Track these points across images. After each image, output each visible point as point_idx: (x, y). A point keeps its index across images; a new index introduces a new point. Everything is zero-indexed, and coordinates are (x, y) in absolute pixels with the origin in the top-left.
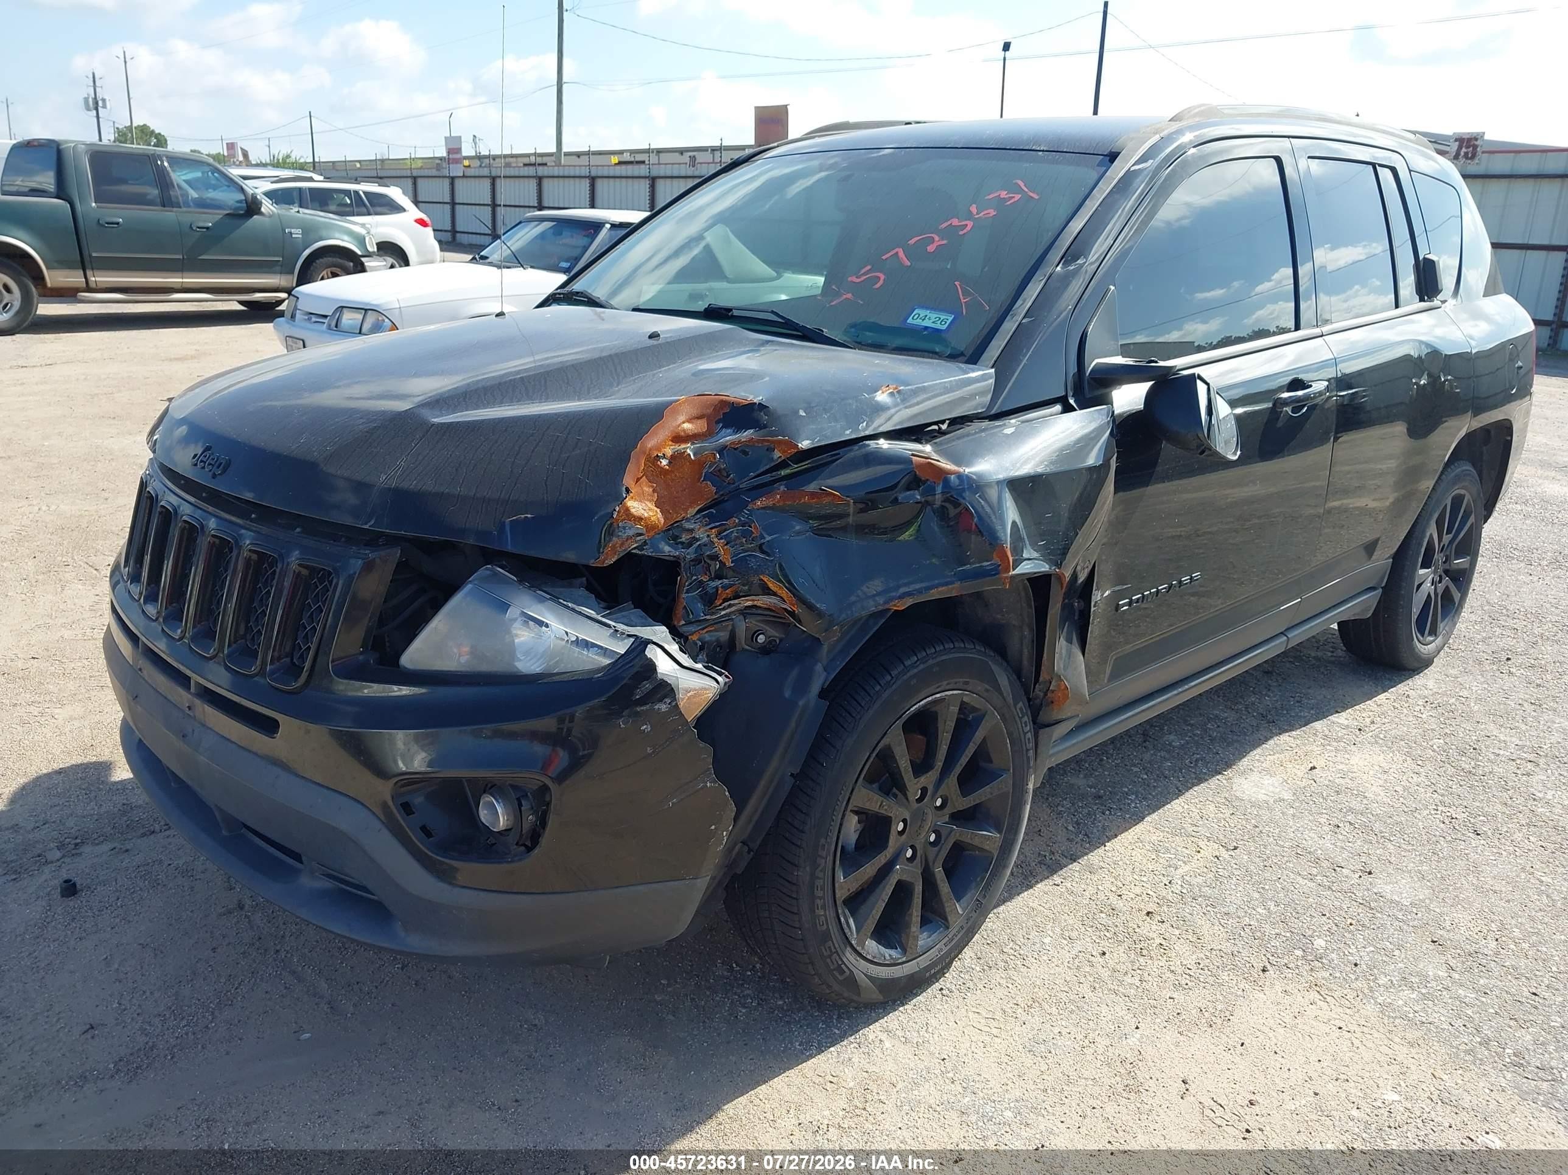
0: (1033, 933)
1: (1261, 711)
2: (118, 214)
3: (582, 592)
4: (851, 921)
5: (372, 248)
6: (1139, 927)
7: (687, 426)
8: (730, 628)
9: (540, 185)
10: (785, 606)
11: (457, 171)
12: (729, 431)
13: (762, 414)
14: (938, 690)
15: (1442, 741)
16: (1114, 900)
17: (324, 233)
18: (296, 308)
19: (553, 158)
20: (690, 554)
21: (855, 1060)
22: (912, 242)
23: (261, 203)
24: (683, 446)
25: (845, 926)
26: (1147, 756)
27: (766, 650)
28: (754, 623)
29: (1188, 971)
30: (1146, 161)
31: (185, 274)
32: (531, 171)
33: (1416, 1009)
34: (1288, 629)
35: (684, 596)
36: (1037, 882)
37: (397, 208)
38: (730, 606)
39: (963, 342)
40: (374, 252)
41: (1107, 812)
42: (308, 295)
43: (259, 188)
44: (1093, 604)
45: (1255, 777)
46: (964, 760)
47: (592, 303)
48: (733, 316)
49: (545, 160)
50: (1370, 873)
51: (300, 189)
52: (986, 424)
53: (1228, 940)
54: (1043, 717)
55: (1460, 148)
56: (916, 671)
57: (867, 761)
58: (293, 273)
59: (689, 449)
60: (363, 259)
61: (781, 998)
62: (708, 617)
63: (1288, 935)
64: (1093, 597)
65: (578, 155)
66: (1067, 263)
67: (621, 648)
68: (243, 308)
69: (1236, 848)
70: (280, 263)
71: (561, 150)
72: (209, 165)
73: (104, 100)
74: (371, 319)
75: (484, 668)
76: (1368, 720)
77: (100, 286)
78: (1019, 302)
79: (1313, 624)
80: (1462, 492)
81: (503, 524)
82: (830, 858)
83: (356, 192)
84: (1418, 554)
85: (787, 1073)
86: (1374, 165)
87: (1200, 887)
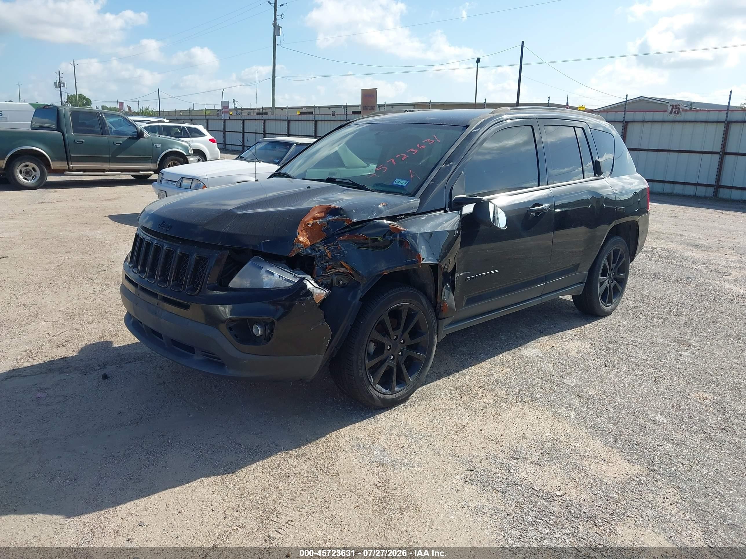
0: (438, 391)
1: (539, 329)
2: (83, 138)
3: (284, 265)
4: (371, 377)
5: (191, 152)
6: (475, 390)
7: (317, 214)
8: (331, 279)
9: (264, 123)
10: (348, 272)
11: (227, 116)
12: (331, 216)
13: (341, 211)
14: (400, 302)
15: (604, 339)
16: (468, 383)
17: (170, 146)
18: (162, 178)
19: (270, 110)
20: (318, 254)
21: (373, 423)
22: (397, 157)
23: (144, 133)
24: (316, 221)
25: (369, 378)
26: (491, 342)
27: (343, 286)
28: (339, 277)
29: (490, 403)
30: (478, 129)
31: (111, 163)
32: (260, 117)
33: (565, 413)
34: (541, 295)
35: (316, 267)
36: (443, 378)
37: (201, 134)
38: (331, 271)
39: (411, 190)
40: (192, 154)
41: (472, 359)
42: (168, 173)
43: (142, 126)
44: (456, 277)
45: (530, 349)
46: (411, 327)
47: (288, 176)
48: (336, 181)
49: (267, 111)
50: (563, 377)
51: (159, 126)
52: (416, 216)
53: (506, 395)
54: (440, 316)
55: (672, 109)
56: (392, 295)
57: (376, 323)
58: (157, 163)
59: (318, 222)
60: (187, 157)
61: (350, 407)
62: (324, 275)
63: (528, 394)
64: (456, 275)
65: (282, 109)
66: (446, 164)
67: (296, 280)
68: (133, 178)
69: (516, 369)
70: (151, 159)
71: (274, 107)
72: (122, 117)
73: (64, 83)
74: (195, 183)
75: (255, 287)
76: (579, 332)
77: (74, 169)
78: (430, 177)
79: (552, 294)
80: (618, 248)
81: (261, 243)
82: (363, 355)
83: (183, 127)
84: (599, 271)
85: (350, 426)
86: (574, 127)
87: (500, 380)
